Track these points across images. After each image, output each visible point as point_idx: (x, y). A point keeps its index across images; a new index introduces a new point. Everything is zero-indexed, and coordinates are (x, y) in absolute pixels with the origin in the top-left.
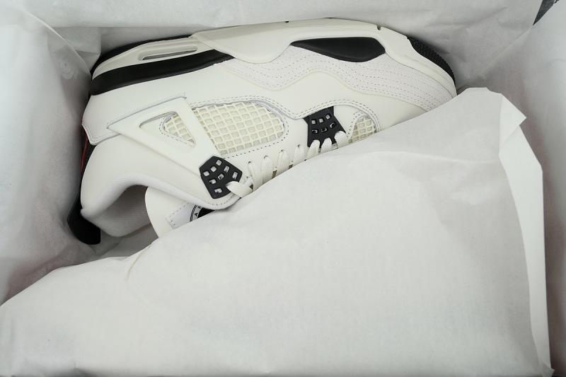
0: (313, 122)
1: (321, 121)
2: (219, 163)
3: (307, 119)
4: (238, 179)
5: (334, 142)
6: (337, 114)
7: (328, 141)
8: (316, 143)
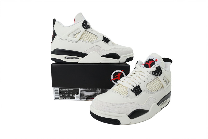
1: (138, 92)
2: (158, 75)
3: (141, 91)
4: (153, 72)
5: (133, 86)
6: (135, 94)
7: (135, 86)
8: (137, 85)
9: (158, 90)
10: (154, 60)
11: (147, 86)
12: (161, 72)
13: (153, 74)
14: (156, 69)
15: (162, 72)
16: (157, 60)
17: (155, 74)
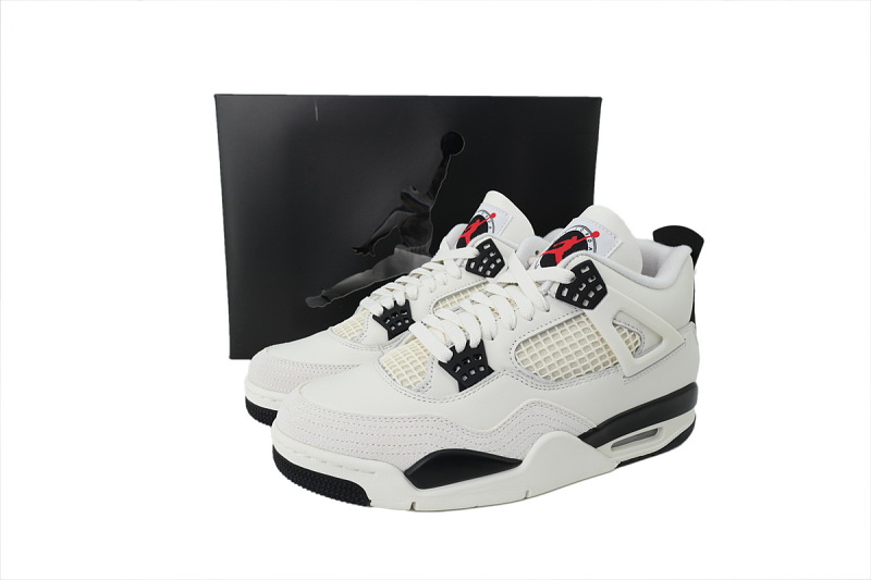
0: (482, 369)
1: (473, 372)
2: (586, 303)
3: (490, 371)
4: (562, 287)
5: (453, 349)
6: (454, 383)
7: (460, 348)
8: (474, 344)
9: (583, 372)
10: (584, 232)
11: (523, 348)
12: (599, 288)
13: (559, 296)
14: (573, 275)
15: (604, 292)
16: (596, 234)
17: (568, 300)
